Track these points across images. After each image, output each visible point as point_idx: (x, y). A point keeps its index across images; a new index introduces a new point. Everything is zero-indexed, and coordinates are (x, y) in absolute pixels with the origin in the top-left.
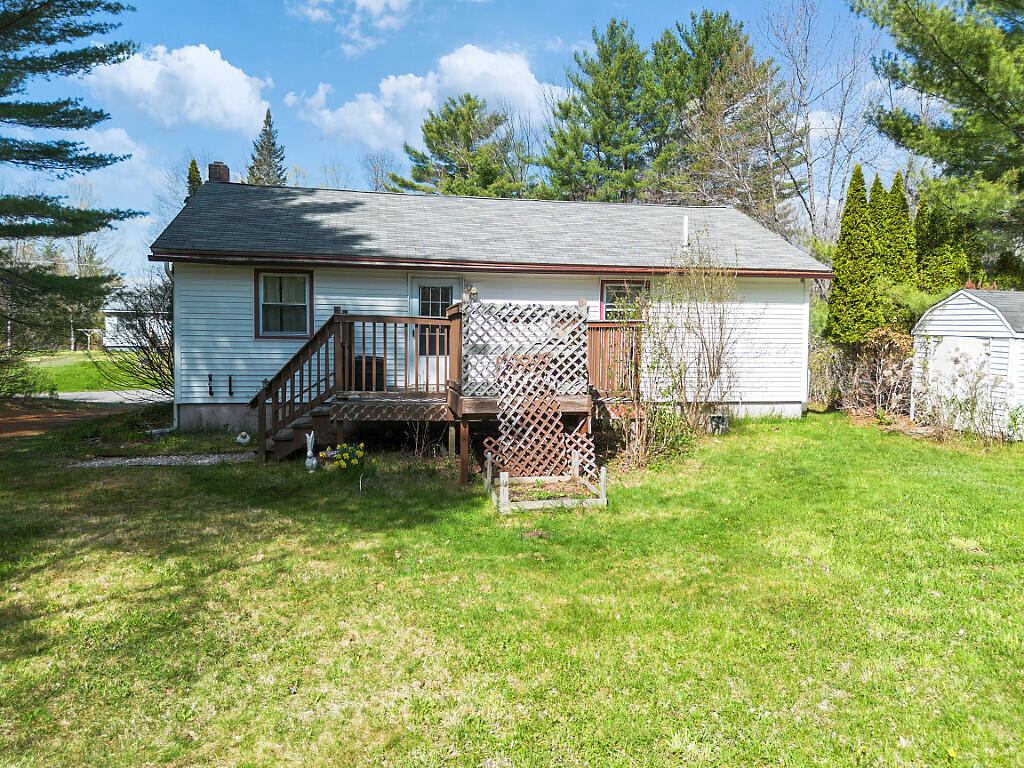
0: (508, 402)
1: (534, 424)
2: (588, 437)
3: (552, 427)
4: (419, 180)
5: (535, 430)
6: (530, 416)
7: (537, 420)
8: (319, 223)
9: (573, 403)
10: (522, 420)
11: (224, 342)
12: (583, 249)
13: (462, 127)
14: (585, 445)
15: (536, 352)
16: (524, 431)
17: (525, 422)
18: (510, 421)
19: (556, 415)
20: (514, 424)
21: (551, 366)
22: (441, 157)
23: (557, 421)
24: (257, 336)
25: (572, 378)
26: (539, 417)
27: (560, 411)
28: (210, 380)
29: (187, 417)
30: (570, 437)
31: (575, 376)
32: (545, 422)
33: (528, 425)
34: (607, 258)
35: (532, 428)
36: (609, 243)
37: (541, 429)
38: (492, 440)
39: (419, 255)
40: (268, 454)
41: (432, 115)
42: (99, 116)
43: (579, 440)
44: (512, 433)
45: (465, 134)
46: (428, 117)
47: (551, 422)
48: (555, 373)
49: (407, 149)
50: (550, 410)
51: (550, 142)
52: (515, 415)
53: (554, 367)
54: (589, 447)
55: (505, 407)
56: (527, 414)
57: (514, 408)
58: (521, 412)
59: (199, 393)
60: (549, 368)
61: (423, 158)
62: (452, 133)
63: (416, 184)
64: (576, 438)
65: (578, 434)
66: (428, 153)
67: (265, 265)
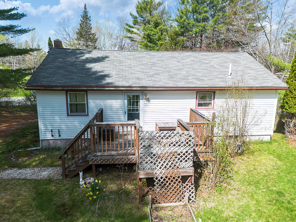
0: (158, 173)
1: (169, 181)
2: (192, 184)
3: (177, 182)
4: (135, 24)
5: (170, 184)
6: (168, 178)
7: (171, 180)
8: (91, 68)
9: (186, 172)
10: (164, 180)
12: (190, 78)
13: (149, 7)
14: (191, 188)
15: (171, 151)
16: (165, 184)
17: (166, 181)
18: (159, 180)
19: (179, 177)
20: (161, 182)
21: (177, 156)
22: (142, 17)
23: (179, 180)
24: (68, 115)
25: (186, 161)
26: (172, 179)
27: (180, 175)
28: (52, 131)
29: (45, 144)
30: (185, 185)
31: (188, 160)
32: (174, 181)
33: (167, 182)
34: (199, 83)
35: (168, 183)
36: (199, 74)
37: (172, 183)
38: (151, 188)
39: (127, 85)
41: (139, 2)
42: (23, 15)
43: (188, 186)
44: (160, 185)
45: (150, 9)
46: (138, 3)
47: (177, 180)
48: (179, 159)
49: (131, 14)
50: (176, 175)
51: (178, 13)
52: (162, 178)
53: (179, 157)
54: (192, 188)
55: (157, 175)
56: (166, 177)
57: (161, 175)
58: (164, 176)
59: (49, 136)
60: (176, 157)
61: (136, 18)
62: (145, 9)
63: (134, 26)
64: (187, 185)
65: (188, 184)
66: (138, 16)
67: (68, 90)
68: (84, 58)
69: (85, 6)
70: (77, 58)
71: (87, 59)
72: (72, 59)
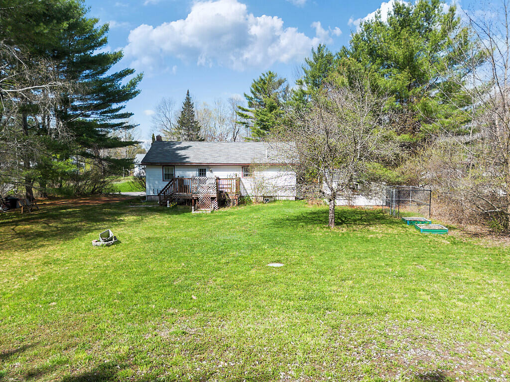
4: (250, 107)
8: (178, 153)
9: (213, 195)
11: (157, 182)
12: (240, 158)
14: (216, 203)
16: (203, 201)
17: (204, 199)
18: (201, 199)
24: (163, 180)
25: (213, 191)
27: (211, 197)
28: (153, 190)
29: (149, 198)
30: (213, 202)
34: (243, 161)
37: (207, 200)
38: (198, 202)
40: (161, 205)
41: (255, 81)
46: (253, 82)
47: (209, 199)
50: (208, 196)
57: (202, 196)
59: (152, 194)
61: (251, 99)
63: (248, 109)
66: (253, 97)
67: (164, 165)
68: (175, 147)
69: (188, 92)
70: (170, 147)
71: (177, 148)
72: (167, 148)
